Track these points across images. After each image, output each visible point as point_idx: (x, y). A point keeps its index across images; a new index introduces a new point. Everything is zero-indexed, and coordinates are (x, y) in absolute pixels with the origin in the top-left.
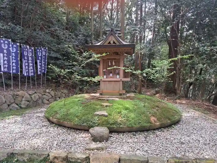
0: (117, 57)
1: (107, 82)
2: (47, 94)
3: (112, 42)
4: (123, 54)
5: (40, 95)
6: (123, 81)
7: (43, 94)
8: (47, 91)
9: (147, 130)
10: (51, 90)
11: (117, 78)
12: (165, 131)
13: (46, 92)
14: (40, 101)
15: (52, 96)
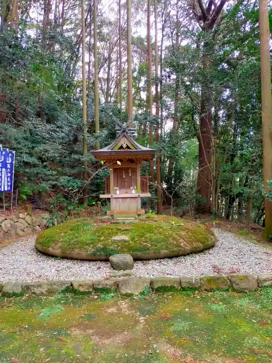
0: (133, 166)
1: (120, 200)
2: (21, 220)
3: (124, 146)
4: (140, 162)
5: (13, 222)
6: (142, 198)
7: (16, 221)
8: (21, 216)
9: (177, 256)
10: (26, 214)
11: (132, 193)
12: (197, 256)
13: (19, 218)
14: (13, 232)
15: (28, 224)
